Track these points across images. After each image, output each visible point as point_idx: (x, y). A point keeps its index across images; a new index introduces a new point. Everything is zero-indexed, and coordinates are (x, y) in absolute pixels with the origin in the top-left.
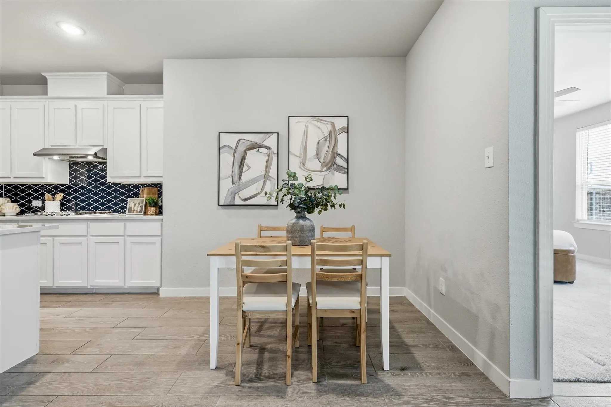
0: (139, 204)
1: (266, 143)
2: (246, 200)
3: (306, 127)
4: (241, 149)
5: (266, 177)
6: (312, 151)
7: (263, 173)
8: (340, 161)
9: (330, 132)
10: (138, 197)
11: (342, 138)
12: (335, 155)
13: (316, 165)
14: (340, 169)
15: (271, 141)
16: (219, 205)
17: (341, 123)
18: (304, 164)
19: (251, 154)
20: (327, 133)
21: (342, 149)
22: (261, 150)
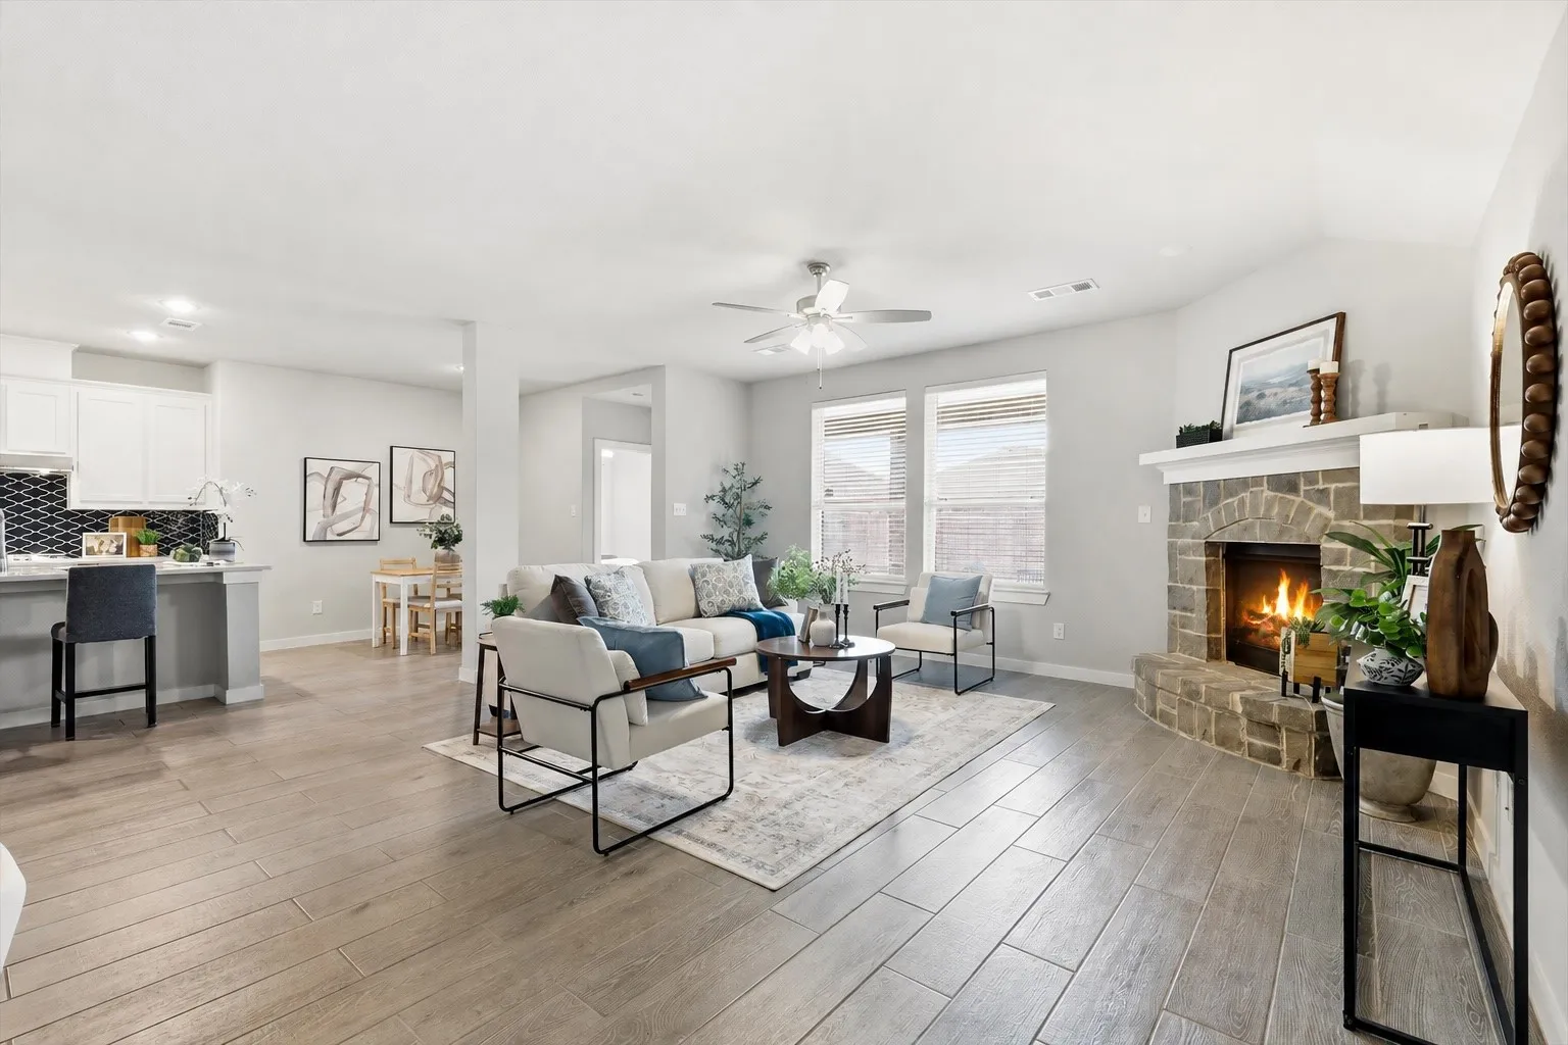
0: (112, 542)
1: (366, 473)
2: (339, 535)
3: (412, 458)
4: (335, 477)
5: (365, 509)
6: (417, 485)
7: (362, 504)
8: (447, 495)
9: (437, 466)
10: (107, 531)
11: (449, 472)
12: (442, 488)
13: (423, 498)
14: (446, 502)
15: (372, 471)
16: (305, 540)
17: (447, 457)
18: (409, 496)
19: (347, 486)
20: (433, 467)
21: (448, 483)
22: (360, 480)
